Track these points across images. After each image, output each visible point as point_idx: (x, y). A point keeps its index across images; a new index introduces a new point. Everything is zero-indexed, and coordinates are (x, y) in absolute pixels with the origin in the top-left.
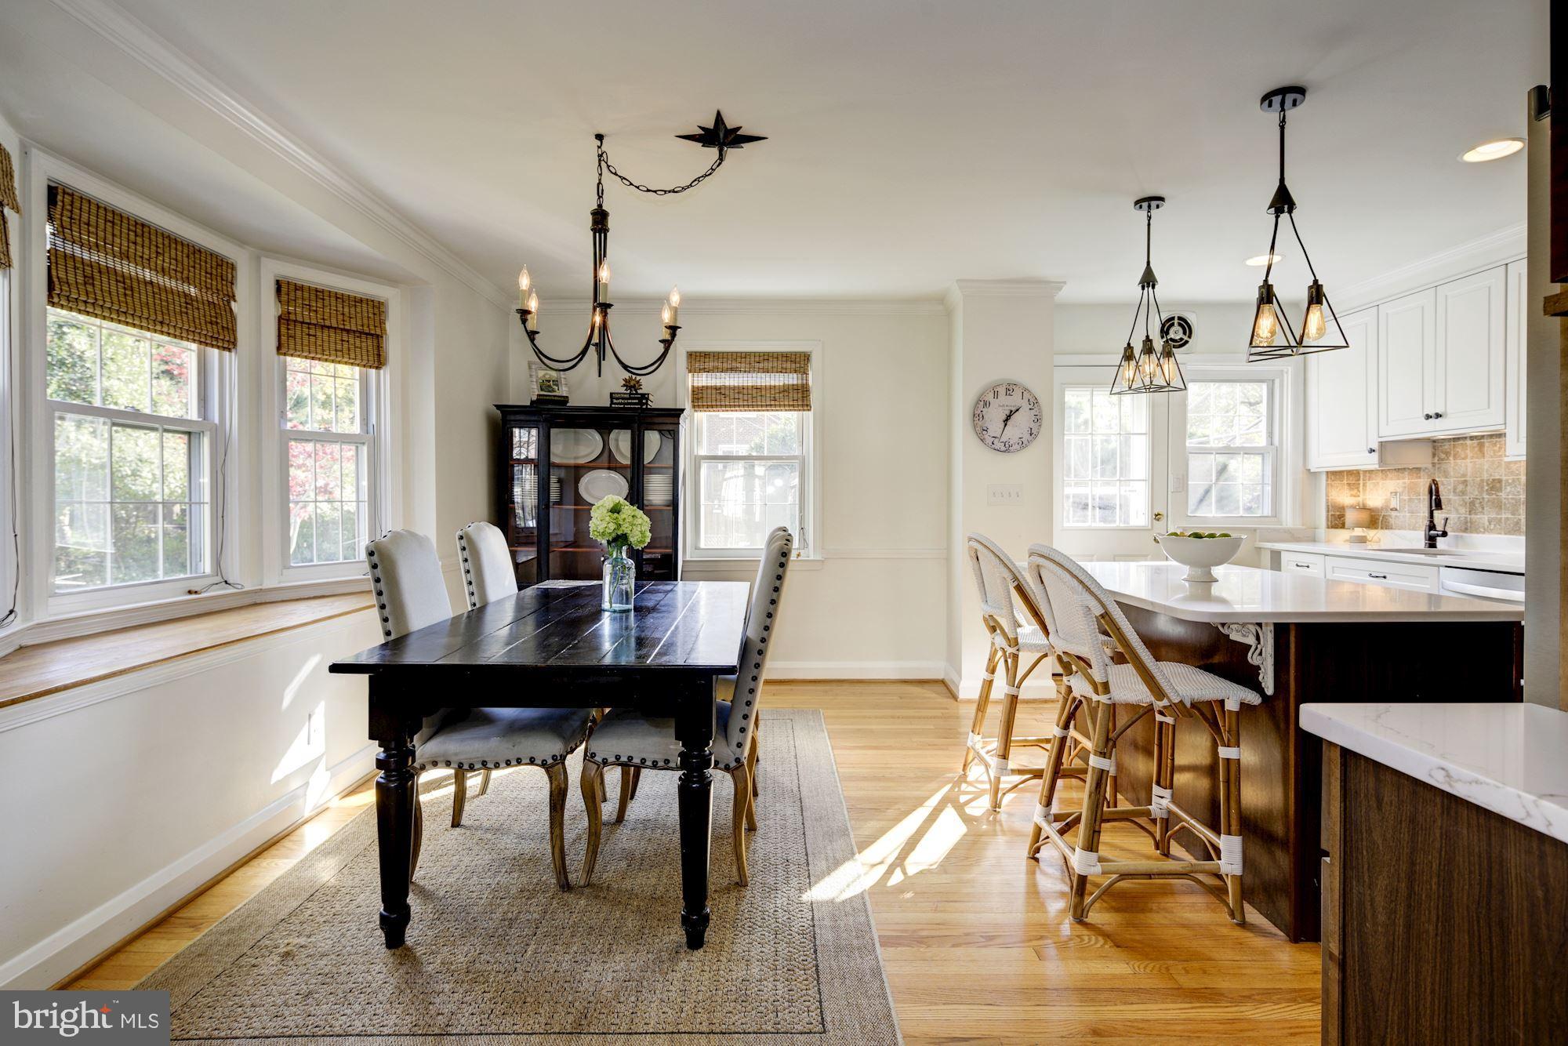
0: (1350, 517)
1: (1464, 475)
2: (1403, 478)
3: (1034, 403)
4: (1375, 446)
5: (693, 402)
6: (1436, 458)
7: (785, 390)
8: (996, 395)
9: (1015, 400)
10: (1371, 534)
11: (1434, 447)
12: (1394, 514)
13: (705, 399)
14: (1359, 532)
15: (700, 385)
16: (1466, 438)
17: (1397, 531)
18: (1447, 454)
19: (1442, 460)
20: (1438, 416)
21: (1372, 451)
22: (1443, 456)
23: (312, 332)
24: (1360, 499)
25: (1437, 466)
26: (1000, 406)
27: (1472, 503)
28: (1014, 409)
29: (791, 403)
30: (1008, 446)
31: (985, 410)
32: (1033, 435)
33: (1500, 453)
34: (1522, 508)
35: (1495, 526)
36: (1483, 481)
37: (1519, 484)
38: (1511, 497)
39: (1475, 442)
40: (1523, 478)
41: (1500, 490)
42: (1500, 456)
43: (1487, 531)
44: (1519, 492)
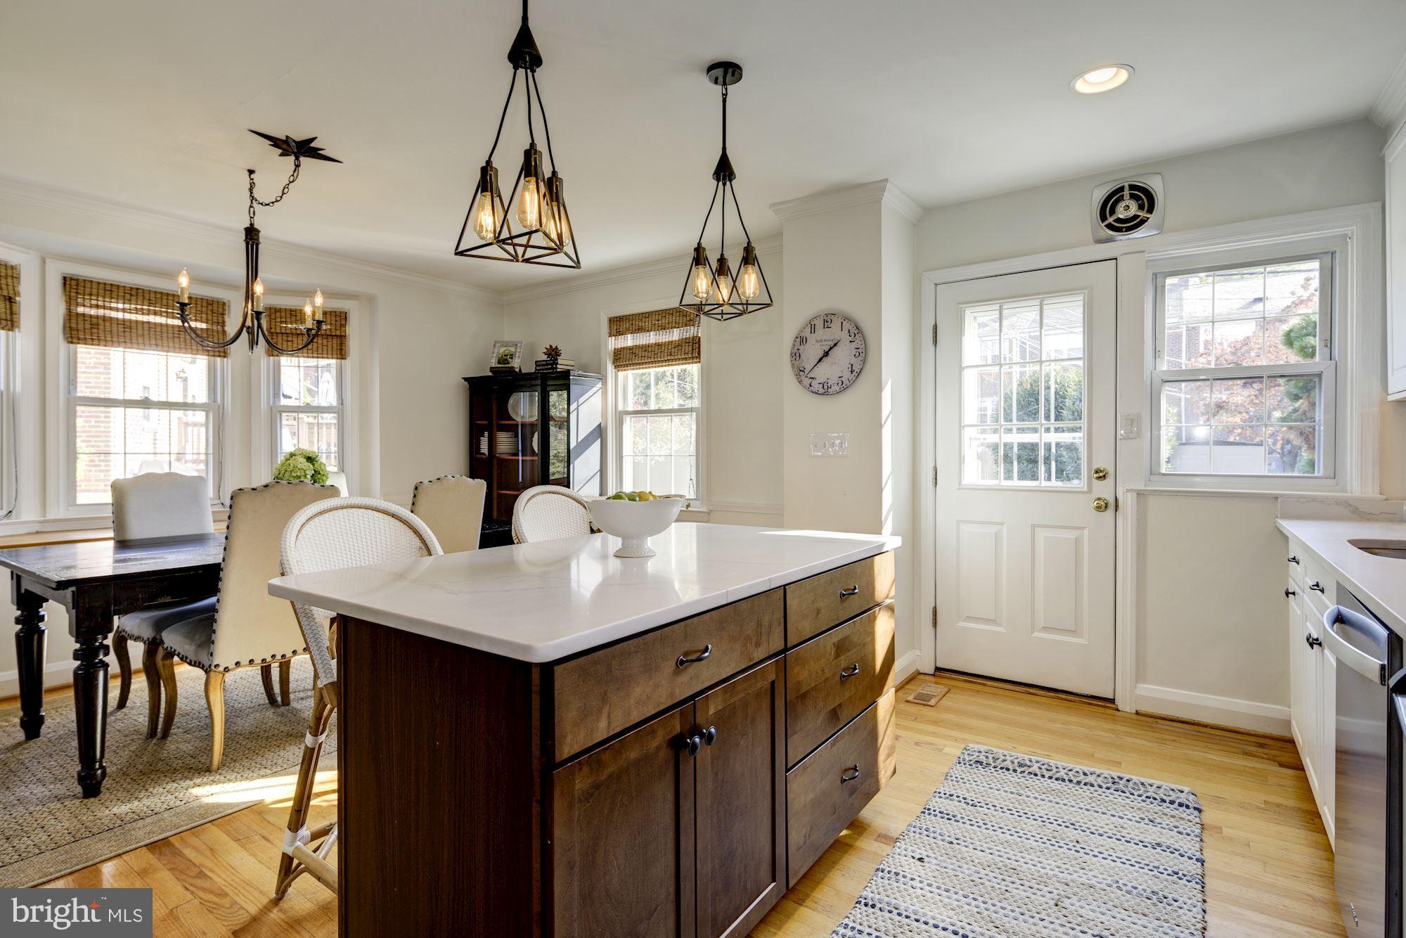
3: (857, 332)
5: (614, 363)
7: (679, 345)
8: (813, 329)
9: (834, 333)
13: (621, 360)
15: (619, 347)
23: (290, 339)
26: (817, 341)
28: (832, 344)
29: (683, 356)
30: (826, 387)
31: (802, 348)
32: (854, 373)
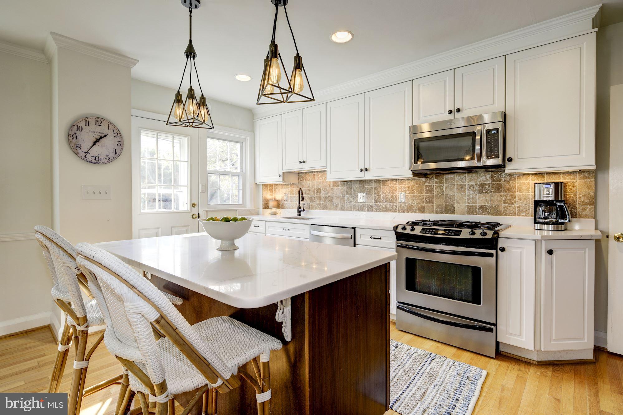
0: (271, 204)
1: (309, 187)
2: (289, 188)
3: (117, 133)
4: (281, 174)
6: (300, 180)
8: (87, 123)
9: (103, 129)
10: (278, 210)
11: (299, 175)
12: (285, 202)
14: (274, 210)
16: (309, 172)
17: (287, 209)
18: (303, 178)
19: (302, 181)
20: (304, 162)
21: (280, 176)
22: (302, 179)
24: (273, 196)
25: (300, 183)
26: (90, 131)
27: (312, 198)
28: (102, 135)
30: (97, 159)
31: (78, 133)
32: (117, 154)
33: (320, 179)
34: (327, 200)
35: (319, 206)
36: (315, 189)
37: (326, 191)
38: (323, 195)
39: (312, 174)
40: (327, 188)
41: (320, 193)
42: (320, 180)
43: (316, 208)
44: (326, 193)
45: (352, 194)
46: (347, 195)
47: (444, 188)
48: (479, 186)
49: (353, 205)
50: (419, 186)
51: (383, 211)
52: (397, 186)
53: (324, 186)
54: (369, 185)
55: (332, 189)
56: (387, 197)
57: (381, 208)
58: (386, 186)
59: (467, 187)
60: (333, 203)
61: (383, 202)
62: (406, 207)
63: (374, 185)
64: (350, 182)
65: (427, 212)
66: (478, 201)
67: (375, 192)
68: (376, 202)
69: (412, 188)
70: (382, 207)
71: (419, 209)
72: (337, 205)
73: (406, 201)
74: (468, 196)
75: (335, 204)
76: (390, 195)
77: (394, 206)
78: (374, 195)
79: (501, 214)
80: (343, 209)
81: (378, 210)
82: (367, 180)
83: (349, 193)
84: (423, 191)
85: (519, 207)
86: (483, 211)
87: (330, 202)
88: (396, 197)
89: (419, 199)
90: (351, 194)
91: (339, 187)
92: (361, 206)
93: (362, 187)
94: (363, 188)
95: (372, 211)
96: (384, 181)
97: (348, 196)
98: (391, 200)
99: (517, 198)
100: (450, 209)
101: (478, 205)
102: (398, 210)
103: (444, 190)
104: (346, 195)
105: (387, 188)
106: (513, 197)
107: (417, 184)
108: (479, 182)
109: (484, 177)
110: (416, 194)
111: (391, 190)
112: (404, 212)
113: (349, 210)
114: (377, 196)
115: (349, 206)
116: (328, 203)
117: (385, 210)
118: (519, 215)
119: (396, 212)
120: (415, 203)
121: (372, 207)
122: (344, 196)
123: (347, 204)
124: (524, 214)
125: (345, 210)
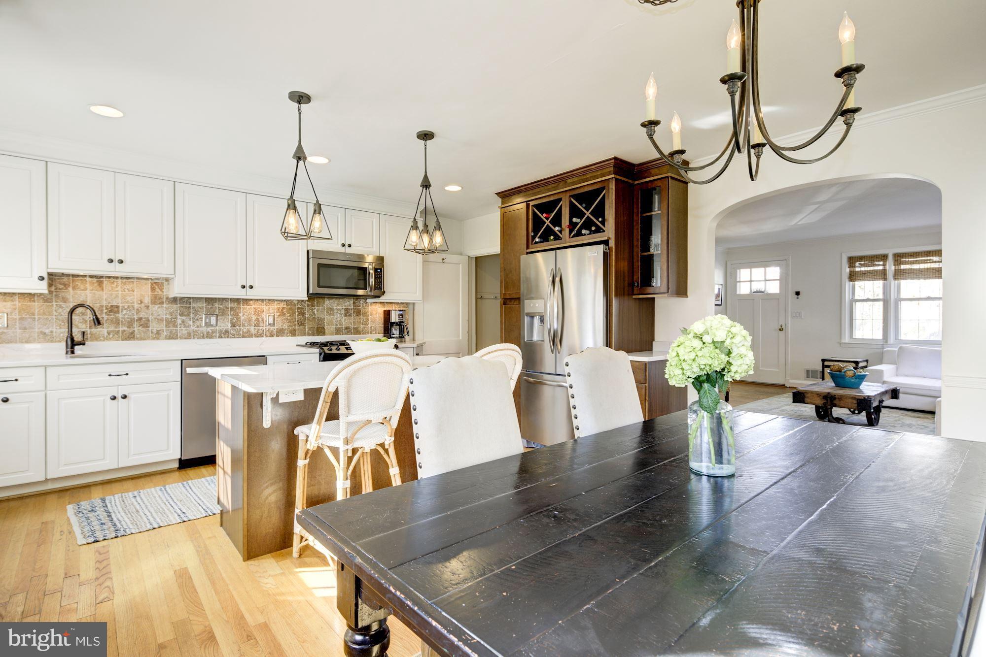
4: (45, 276)
6: (53, 287)
17: (7, 345)
20: (121, 261)
22: (61, 287)
33: (117, 289)
34: (136, 324)
35: (113, 335)
36: (102, 306)
37: (134, 309)
38: (126, 317)
39: (95, 280)
40: (136, 306)
41: (118, 312)
42: (117, 291)
43: (106, 339)
44: (133, 314)
45: (192, 316)
46: (181, 316)
47: (315, 311)
48: (345, 311)
49: (194, 331)
50: (290, 308)
51: (244, 337)
52: (264, 307)
53: (127, 302)
54: (222, 305)
55: (147, 307)
56: (250, 320)
57: (241, 333)
58: (249, 307)
59: (335, 311)
60: (150, 329)
61: (244, 325)
62: (275, 331)
63: (230, 305)
64: (187, 299)
65: (298, 335)
66: (344, 323)
67: (232, 313)
68: (233, 325)
69: (282, 310)
70: (243, 332)
71: (291, 332)
72: (160, 332)
73: (275, 324)
74: (337, 319)
75: (155, 331)
76: (254, 318)
77: (259, 330)
78: (230, 317)
79: (360, 334)
80: (172, 337)
81: (237, 335)
82: (219, 298)
83: (186, 313)
84: (295, 313)
85: (371, 327)
86: (348, 332)
87: (143, 327)
88: (263, 320)
89: (290, 322)
90: (189, 315)
91: (164, 305)
92: (209, 332)
93: (210, 306)
94: (212, 308)
95: (228, 337)
96: (246, 300)
97: (184, 318)
98: (255, 323)
99: (370, 320)
100: (320, 331)
101: (344, 326)
102: (265, 335)
103: (316, 313)
104: (179, 317)
105: (249, 309)
106: (368, 319)
107: (287, 306)
108: (345, 306)
109: (348, 303)
110: (287, 316)
111: (255, 312)
112: (272, 336)
113: (185, 338)
114: (236, 319)
115: (185, 332)
116: (136, 328)
117: (248, 335)
118: (371, 334)
119: (263, 336)
120: (285, 326)
121: (227, 332)
122: (175, 318)
123: (182, 330)
124: (374, 332)
125: (177, 339)
